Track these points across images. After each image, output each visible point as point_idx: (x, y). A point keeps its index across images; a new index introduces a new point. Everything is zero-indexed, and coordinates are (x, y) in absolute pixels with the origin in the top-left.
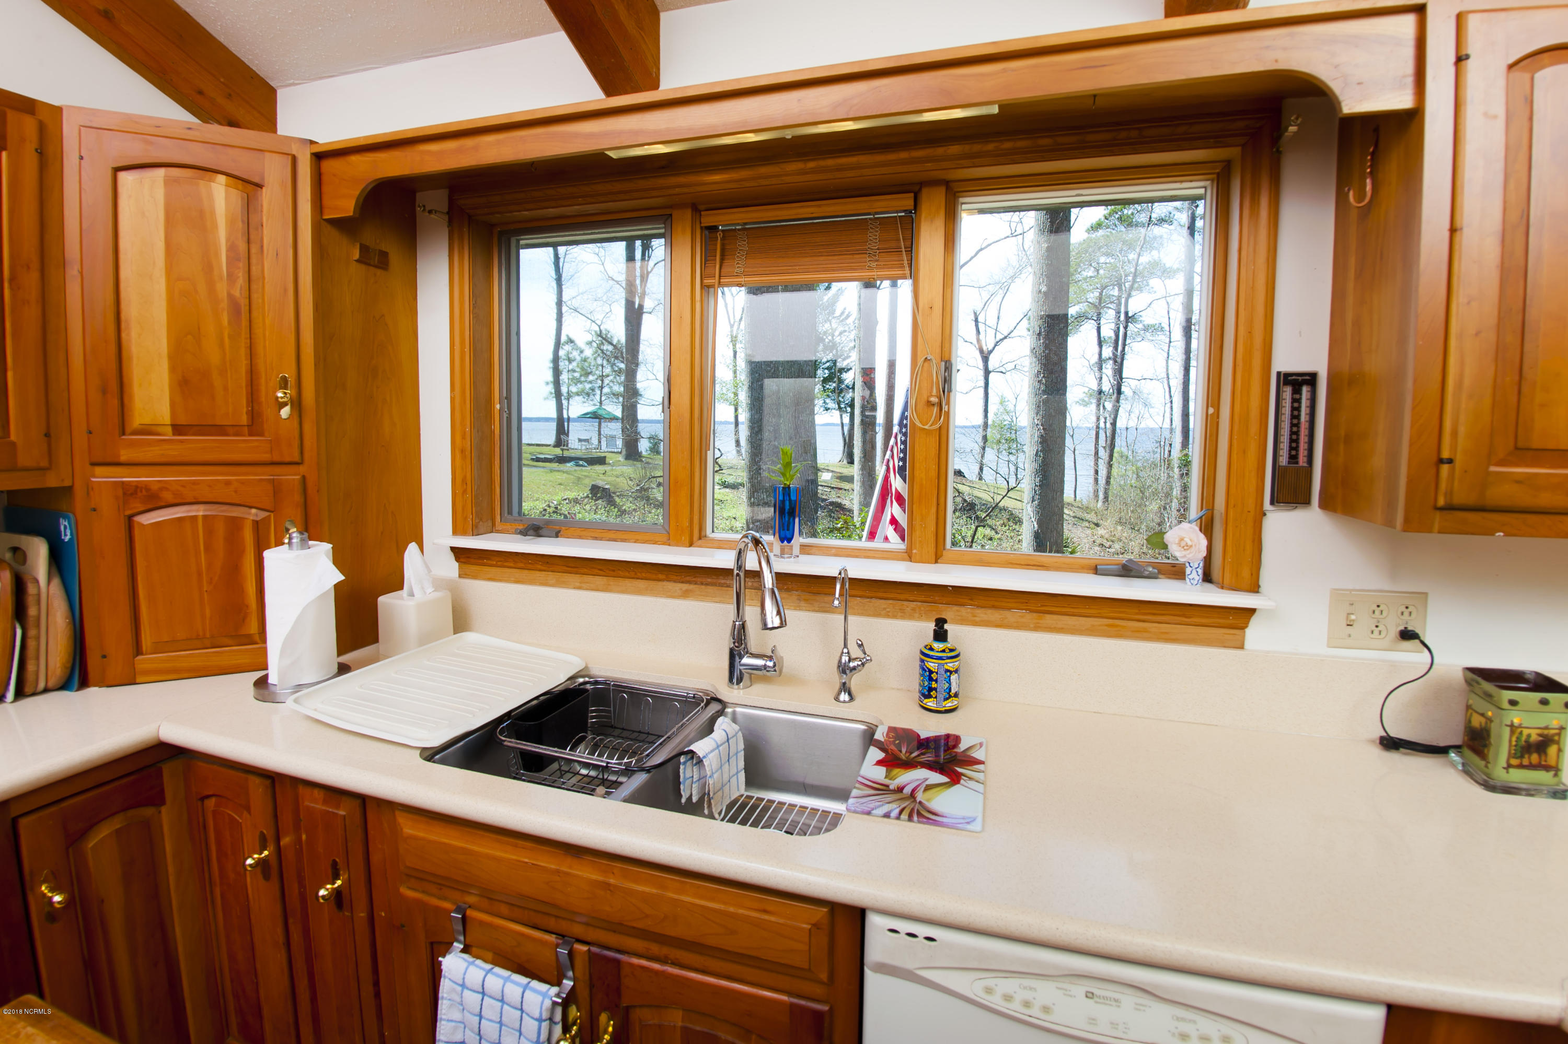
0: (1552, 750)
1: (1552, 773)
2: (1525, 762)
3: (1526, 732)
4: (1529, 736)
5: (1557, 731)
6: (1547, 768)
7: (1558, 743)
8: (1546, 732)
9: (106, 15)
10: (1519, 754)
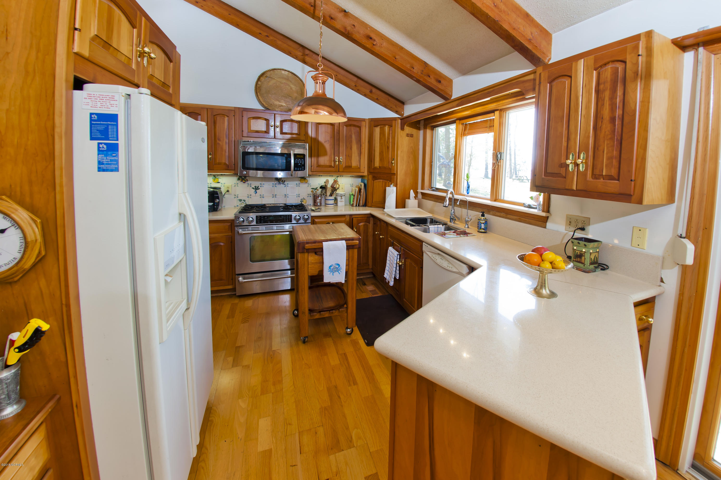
0: (583, 258)
1: (583, 265)
2: (577, 260)
3: (577, 251)
4: (577, 253)
5: (584, 253)
6: (582, 263)
7: (584, 256)
8: (581, 252)
9: (377, 99)
10: (575, 258)
